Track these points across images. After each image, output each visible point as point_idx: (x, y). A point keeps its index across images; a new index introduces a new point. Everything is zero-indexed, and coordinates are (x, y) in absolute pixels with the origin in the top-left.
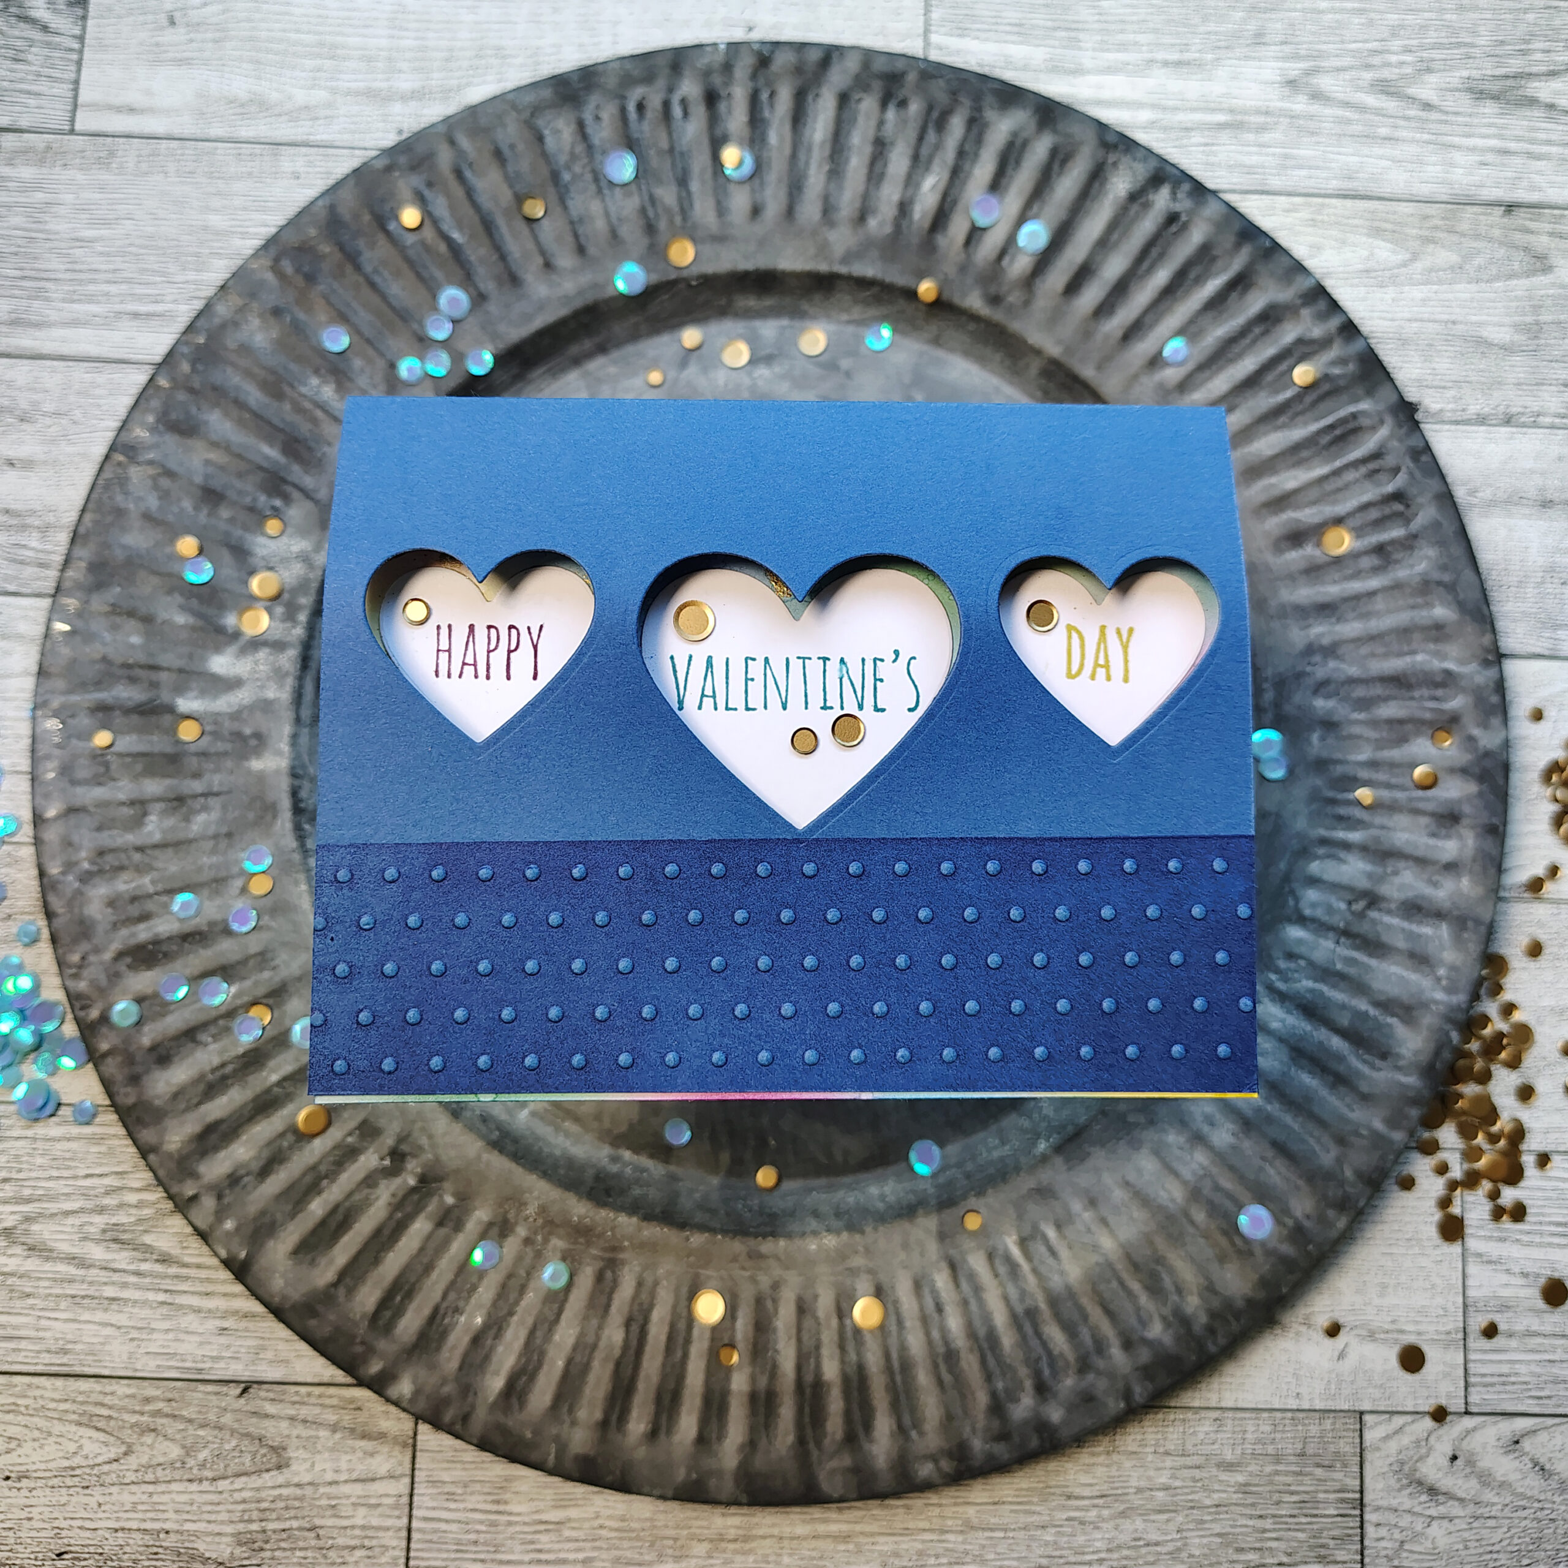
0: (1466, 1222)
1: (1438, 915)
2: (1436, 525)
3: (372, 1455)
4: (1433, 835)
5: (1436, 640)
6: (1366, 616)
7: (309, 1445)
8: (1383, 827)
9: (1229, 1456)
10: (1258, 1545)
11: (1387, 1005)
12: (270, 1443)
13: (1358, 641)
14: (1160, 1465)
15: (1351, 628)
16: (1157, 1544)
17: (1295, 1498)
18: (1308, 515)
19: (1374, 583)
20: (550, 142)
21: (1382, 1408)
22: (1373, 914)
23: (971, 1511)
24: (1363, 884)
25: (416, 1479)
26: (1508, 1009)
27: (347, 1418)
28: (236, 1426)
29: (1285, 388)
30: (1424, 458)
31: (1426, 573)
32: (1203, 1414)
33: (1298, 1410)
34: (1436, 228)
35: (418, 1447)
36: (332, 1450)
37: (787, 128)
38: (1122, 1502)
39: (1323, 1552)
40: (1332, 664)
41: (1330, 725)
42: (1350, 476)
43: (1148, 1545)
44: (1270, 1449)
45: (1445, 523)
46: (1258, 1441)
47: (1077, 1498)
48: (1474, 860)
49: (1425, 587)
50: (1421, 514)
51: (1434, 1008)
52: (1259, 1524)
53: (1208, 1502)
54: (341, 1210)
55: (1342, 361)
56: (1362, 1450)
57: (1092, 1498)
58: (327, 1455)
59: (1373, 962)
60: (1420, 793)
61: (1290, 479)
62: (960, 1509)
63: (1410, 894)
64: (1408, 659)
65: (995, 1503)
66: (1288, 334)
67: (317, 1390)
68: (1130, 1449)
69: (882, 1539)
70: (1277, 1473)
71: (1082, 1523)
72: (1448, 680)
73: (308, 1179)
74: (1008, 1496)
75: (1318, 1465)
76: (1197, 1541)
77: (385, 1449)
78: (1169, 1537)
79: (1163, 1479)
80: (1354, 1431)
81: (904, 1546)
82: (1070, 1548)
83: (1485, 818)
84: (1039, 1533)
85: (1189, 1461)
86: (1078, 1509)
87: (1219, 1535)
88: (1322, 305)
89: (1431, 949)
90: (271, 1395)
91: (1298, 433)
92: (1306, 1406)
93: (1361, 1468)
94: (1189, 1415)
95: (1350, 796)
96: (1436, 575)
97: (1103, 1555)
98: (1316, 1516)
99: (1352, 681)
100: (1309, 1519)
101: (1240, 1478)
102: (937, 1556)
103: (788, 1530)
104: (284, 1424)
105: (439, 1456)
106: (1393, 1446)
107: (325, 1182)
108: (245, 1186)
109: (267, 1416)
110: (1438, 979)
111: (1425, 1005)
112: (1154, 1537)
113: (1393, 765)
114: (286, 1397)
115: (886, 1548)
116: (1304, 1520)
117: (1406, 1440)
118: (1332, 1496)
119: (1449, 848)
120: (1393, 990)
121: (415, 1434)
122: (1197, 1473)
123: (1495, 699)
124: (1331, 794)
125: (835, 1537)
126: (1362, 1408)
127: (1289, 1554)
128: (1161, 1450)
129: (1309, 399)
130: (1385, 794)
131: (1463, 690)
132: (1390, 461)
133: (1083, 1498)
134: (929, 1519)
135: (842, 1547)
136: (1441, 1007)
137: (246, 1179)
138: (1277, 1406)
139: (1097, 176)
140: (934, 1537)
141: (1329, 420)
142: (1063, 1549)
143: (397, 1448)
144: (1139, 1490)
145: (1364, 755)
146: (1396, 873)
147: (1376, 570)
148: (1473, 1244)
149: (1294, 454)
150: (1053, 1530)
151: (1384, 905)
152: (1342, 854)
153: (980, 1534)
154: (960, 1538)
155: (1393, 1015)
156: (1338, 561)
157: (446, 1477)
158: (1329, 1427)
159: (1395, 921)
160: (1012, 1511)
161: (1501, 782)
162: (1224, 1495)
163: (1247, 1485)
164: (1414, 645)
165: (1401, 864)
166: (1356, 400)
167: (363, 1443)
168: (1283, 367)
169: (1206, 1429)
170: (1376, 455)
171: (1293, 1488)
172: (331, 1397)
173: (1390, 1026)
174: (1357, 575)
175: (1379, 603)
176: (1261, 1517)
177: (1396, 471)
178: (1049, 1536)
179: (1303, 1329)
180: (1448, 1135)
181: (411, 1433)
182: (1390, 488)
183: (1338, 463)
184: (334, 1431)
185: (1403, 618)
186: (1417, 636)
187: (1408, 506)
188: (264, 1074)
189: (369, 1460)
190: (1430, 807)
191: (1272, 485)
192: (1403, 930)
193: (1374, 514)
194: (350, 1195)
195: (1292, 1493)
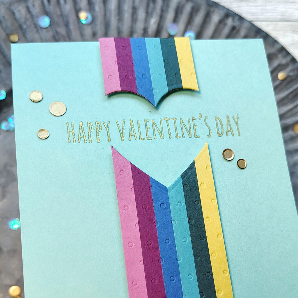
20: (17, 15)
37: (102, 5)
55: (293, 70)
66: (275, 63)
129: (284, 84)
139: (208, 16)
149: (281, 102)
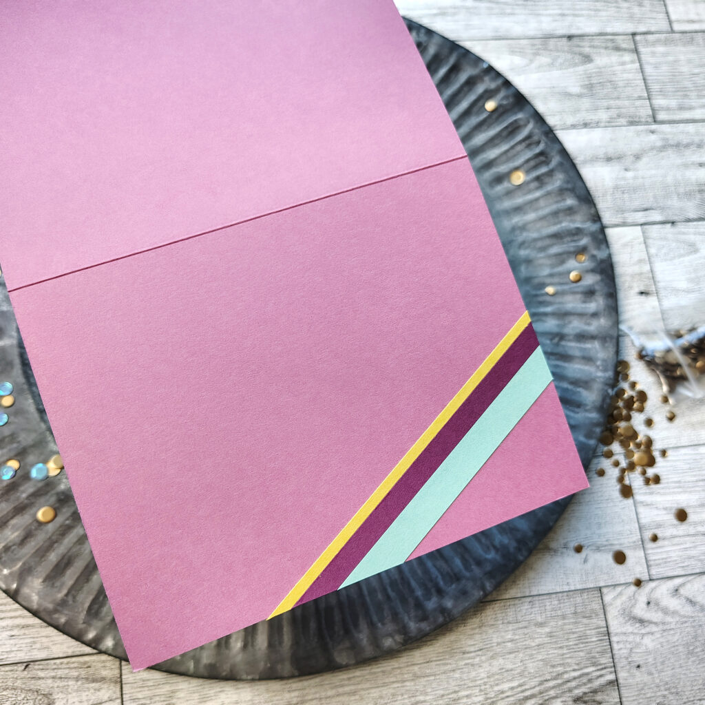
0: (633, 488)
1: (593, 337)
2: (561, 164)
3: (99, 690)
4: (584, 302)
5: (570, 215)
6: (536, 210)
7: (65, 690)
8: (560, 303)
9: (539, 619)
10: (561, 662)
11: (576, 383)
12: (43, 692)
13: (535, 221)
14: (507, 629)
15: (531, 216)
16: (512, 670)
17: (575, 635)
18: (503, 169)
19: (538, 194)
21: (610, 584)
22: (563, 343)
23: (416, 668)
24: (556, 330)
25: (124, 700)
26: (633, 385)
27: (83, 673)
28: (23, 686)
29: (482, 112)
30: (551, 135)
31: (560, 186)
32: (524, 600)
33: (569, 591)
34: (539, 49)
35: (123, 682)
36: (77, 691)
38: (491, 651)
39: (594, 660)
40: (525, 234)
41: (528, 261)
42: (519, 148)
43: (507, 671)
44: (559, 613)
45: (565, 163)
46: (553, 610)
47: (468, 653)
48: (604, 310)
49: (562, 191)
50: (553, 160)
51: (598, 380)
52: (560, 652)
53: (533, 644)
54: (66, 557)
55: (506, 97)
56: (604, 606)
57: (475, 651)
58: (74, 694)
59: (566, 365)
60: (575, 285)
61: (492, 154)
62: (411, 668)
63: (578, 331)
64: (559, 226)
65: (428, 662)
66: (480, 89)
67: (65, 661)
68: (490, 623)
69: (373, 691)
70: (565, 624)
71: (473, 665)
72: (578, 232)
73: (47, 544)
74: (432, 658)
75: (584, 617)
76: (531, 665)
77: (106, 686)
78: (517, 665)
79: (509, 636)
80: (598, 597)
81: (384, 692)
82: (469, 679)
83: (606, 290)
84: (452, 674)
85: (520, 625)
86: (469, 658)
87: (542, 660)
88: (493, 74)
89: (592, 354)
90: (41, 667)
91: (492, 132)
92: (573, 588)
93: (605, 615)
94: (517, 602)
95: (543, 292)
96: (565, 186)
97: (486, 680)
98: (587, 642)
99: (535, 240)
100: (584, 645)
101: (547, 630)
102: (402, 695)
103: (324, 694)
104: (50, 681)
105: (135, 685)
106: (618, 602)
107: (56, 545)
108: (12, 552)
109: (40, 678)
110: (598, 367)
111: (594, 380)
112: (510, 666)
113: (560, 274)
114: (49, 667)
115: (375, 695)
116: (582, 646)
117: (624, 598)
118: (593, 631)
119: (592, 306)
120: (578, 375)
121: (121, 675)
122: (526, 631)
123: (601, 237)
124: (534, 292)
125: (349, 693)
126: (600, 585)
127: (578, 664)
128: (506, 621)
129: (494, 116)
130: (559, 288)
131: (586, 235)
132: (535, 138)
133: (471, 652)
134: (395, 676)
135: (353, 698)
136: (602, 380)
137: (13, 548)
138: (558, 591)
140: (399, 685)
141: (505, 124)
142: (465, 680)
143: (112, 685)
144: (498, 644)
145: (546, 271)
146: (570, 322)
147: (538, 188)
148: (638, 497)
149: (492, 142)
150: (459, 671)
151: (567, 338)
152: (544, 318)
153: (422, 680)
154: (412, 683)
155: (580, 387)
156: (520, 186)
157: (140, 696)
158: (586, 597)
159: (573, 344)
160: (437, 665)
161: (610, 272)
162: (540, 639)
163: (550, 633)
164: (560, 219)
165: (572, 318)
166: (516, 113)
167: (93, 685)
168: (480, 104)
169: (526, 607)
170: (529, 137)
171: (573, 630)
172: (73, 663)
173: (579, 392)
174: (530, 192)
175: (542, 203)
176: (561, 647)
177: (538, 143)
178: (457, 675)
179: (565, 550)
180: (616, 447)
181: (119, 676)
182: (537, 150)
183: (512, 143)
184: (77, 681)
185: (554, 207)
186: (561, 215)
187: (546, 157)
188: (18, 494)
189: (98, 693)
190: (580, 290)
191: (484, 158)
192: (577, 348)
193: (532, 163)
194: (70, 549)
195: (574, 633)
